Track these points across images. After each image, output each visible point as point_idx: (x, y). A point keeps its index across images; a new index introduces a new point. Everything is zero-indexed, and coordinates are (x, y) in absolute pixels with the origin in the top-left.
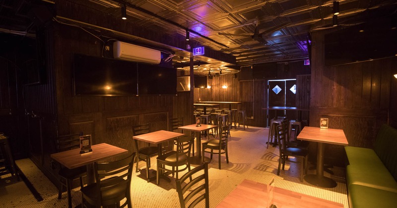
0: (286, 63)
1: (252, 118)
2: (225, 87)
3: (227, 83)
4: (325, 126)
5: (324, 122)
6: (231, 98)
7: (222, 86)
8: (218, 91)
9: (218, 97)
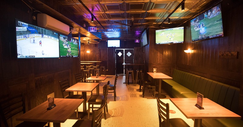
0: (125, 40)
1: (107, 70)
2: (88, 52)
3: (89, 50)
4: (155, 71)
5: (155, 70)
6: (93, 59)
7: (86, 51)
8: (83, 54)
9: (84, 58)
